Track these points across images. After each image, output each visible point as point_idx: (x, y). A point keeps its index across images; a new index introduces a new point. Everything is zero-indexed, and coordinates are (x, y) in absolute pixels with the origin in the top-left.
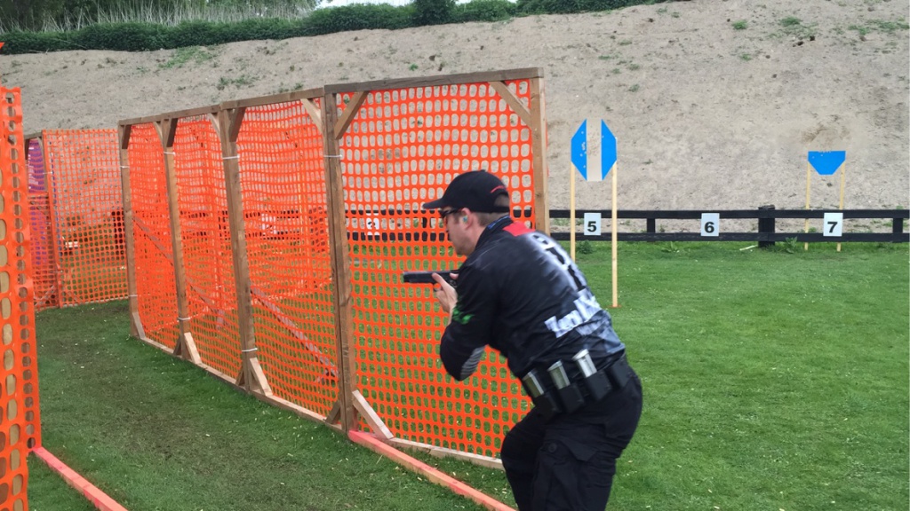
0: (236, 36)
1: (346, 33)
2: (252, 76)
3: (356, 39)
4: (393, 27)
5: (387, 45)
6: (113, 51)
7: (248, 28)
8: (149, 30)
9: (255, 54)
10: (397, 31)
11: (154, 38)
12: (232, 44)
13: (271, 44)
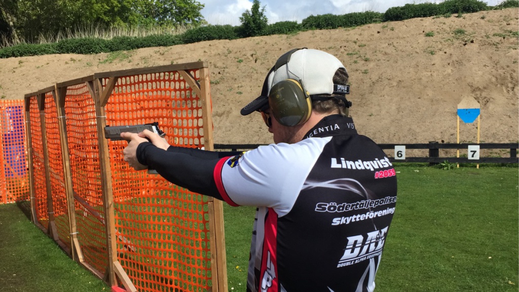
0: (143, 44)
1: (204, 42)
3: (210, 45)
4: (231, 38)
5: (226, 48)
6: (74, 54)
7: (151, 40)
8: (96, 42)
9: (153, 55)
10: (233, 41)
11: (98, 46)
12: (141, 49)
13: (162, 49)
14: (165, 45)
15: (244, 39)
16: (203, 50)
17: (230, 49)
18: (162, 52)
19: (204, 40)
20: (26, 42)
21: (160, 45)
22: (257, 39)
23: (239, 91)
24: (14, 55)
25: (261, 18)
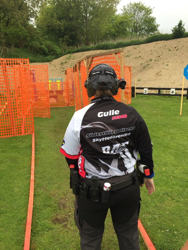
0: (129, 45)
1: (155, 42)
2: (130, 54)
3: (157, 44)
4: (167, 40)
5: (164, 45)
6: (102, 50)
7: (132, 42)
8: (110, 45)
9: (132, 49)
10: (168, 41)
11: (111, 46)
12: (127, 47)
13: (136, 46)
14: (138, 44)
15: (173, 40)
16: (154, 46)
17: (166, 45)
18: (136, 48)
19: (155, 41)
20: (85, 46)
21: (135, 45)
22: (179, 40)
23: (167, 64)
24: (81, 51)
25: (183, 29)
